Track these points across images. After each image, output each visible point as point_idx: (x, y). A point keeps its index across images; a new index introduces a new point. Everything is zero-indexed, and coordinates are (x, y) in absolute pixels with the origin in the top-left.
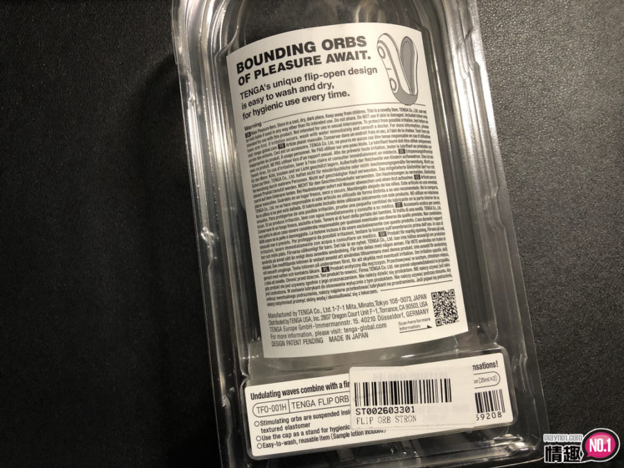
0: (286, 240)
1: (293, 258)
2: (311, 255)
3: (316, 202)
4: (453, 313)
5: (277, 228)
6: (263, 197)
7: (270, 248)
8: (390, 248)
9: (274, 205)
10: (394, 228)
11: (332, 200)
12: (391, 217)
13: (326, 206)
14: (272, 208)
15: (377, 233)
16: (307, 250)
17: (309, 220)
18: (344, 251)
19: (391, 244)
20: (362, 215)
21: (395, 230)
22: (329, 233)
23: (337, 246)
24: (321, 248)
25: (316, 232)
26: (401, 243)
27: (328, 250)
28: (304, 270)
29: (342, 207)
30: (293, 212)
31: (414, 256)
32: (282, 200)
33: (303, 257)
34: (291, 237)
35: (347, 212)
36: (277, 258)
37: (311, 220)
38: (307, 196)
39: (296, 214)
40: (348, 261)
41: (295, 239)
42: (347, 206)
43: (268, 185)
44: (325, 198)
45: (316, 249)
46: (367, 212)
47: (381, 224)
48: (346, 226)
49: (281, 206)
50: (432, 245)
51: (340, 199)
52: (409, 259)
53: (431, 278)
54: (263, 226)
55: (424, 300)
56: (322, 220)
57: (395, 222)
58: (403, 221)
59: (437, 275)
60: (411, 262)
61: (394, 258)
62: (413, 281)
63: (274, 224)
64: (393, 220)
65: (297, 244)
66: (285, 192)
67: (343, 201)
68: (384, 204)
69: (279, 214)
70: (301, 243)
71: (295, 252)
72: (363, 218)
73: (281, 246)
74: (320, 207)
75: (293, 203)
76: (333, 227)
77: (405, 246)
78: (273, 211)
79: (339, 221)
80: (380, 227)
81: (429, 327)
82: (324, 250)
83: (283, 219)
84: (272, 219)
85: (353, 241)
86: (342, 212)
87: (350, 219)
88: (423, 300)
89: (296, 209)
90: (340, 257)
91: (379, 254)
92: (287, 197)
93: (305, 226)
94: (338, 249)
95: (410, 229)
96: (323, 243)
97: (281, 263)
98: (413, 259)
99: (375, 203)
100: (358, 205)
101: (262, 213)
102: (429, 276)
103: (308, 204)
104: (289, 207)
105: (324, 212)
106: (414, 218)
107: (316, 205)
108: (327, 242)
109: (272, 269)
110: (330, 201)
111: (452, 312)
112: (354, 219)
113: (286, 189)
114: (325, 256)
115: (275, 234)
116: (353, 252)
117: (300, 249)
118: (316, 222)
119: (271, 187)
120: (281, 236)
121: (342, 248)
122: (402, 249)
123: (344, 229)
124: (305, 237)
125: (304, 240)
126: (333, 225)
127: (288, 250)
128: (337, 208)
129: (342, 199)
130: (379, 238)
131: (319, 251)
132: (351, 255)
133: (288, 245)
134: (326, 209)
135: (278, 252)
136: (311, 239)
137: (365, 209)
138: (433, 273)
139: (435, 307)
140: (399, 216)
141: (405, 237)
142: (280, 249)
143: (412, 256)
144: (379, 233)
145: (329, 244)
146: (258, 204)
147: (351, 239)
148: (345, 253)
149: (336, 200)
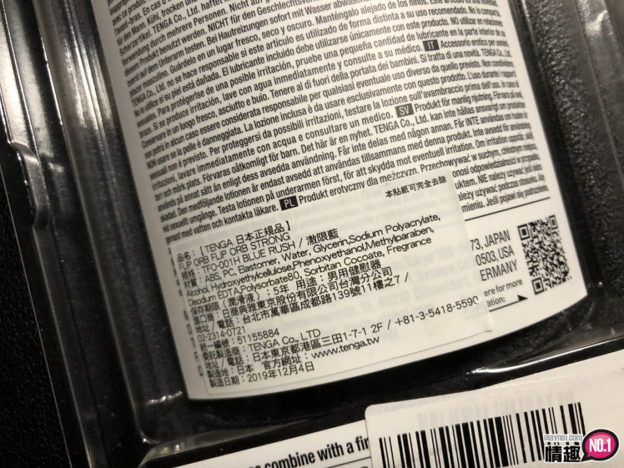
0: (197, 151)
1: (217, 188)
2: (254, 176)
3: (250, 58)
4: (561, 263)
5: (176, 130)
6: (141, 69)
7: (168, 175)
8: (423, 138)
9: (165, 80)
10: (427, 95)
11: (285, 47)
12: (417, 72)
13: (273, 63)
14: (162, 87)
15: (391, 110)
16: (243, 167)
17: (240, 98)
18: (324, 157)
19: (425, 131)
20: (354, 74)
21: (431, 99)
22: (287, 123)
23: (309, 148)
24: (274, 157)
25: (258, 125)
26: (446, 127)
27: (289, 161)
28: (244, 210)
29: (309, 60)
30: (203, 88)
31: (476, 151)
32: (179, 67)
33: (236, 182)
34: (207, 142)
35: (321, 69)
36: (184, 193)
37: (244, 98)
38: (230, 46)
39: (210, 90)
40: (336, 179)
41: (215, 145)
42: (319, 57)
43: (147, 41)
44: (269, 46)
45: (262, 162)
46: (365, 65)
47: (398, 88)
48: (323, 100)
49: (178, 79)
50: (506, 128)
51: (301, 44)
52: (465, 160)
53: (512, 197)
54: (148, 131)
55: (506, 244)
56: (269, 95)
57: (427, 82)
58: (444, 80)
59: (523, 188)
60: (472, 164)
61: (435, 160)
62: (480, 205)
63: (169, 120)
64: (424, 77)
65: (221, 155)
66: (182, 47)
67: (310, 47)
68: (399, 46)
69: (177, 98)
70: (230, 152)
71: (218, 175)
72: (357, 79)
73: (190, 166)
74: (261, 67)
75: (203, 68)
76: (295, 108)
77: (454, 131)
78: (164, 93)
79: (306, 92)
80: (396, 95)
81: (521, 298)
82: (280, 161)
83: (185, 107)
84: (162, 111)
85: (342, 133)
86: (311, 72)
87: (329, 86)
88: (504, 244)
89: (210, 78)
90: (316, 172)
91: (401, 156)
92: (187, 57)
93: (232, 114)
94: (310, 154)
95: (459, 95)
96: (276, 145)
97: (194, 201)
98: (474, 158)
99: (381, 43)
100: (344, 52)
101: (144, 104)
102: (510, 191)
103: (232, 64)
104: (194, 78)
105: (270, 77)
106: (464, 71)
107: (252, 63)
108: (285, 142)
109: (178, 219)
110: (280, 49)
111: (558, 260)
112: (339, 84)
113: (184, 40)
114: (285, 174)
115: (174, 143)
116: (344, 158)
117: (230, 165)
118: (255, 100)
119: (154, 43)
120: (185, 144)
121: (319, 152)
122: (450, 138)
123: (318, 107)
124: (236, 138)
125: (235, 144)
126: (294, 101)
127: (204, 172)
128: (299, 63)
129: (308, 42)
130: (398, 120)
131: (271, 165)
132: (341, 165)
133: (203, 162)
134: (274, 70)
135: (185, 180)
136: (250, 140)
137: (359, 60)
138: (515, 184)
139: (527, 255)
140: (435, 69)
141: (451, 113)
142: (188, 173)
143: (471, 152)
144: (397, 108)
145: (290, 147)
146: (134, 86)
147: (338, 129)
148: (328, 162)
149: (293, 46)
